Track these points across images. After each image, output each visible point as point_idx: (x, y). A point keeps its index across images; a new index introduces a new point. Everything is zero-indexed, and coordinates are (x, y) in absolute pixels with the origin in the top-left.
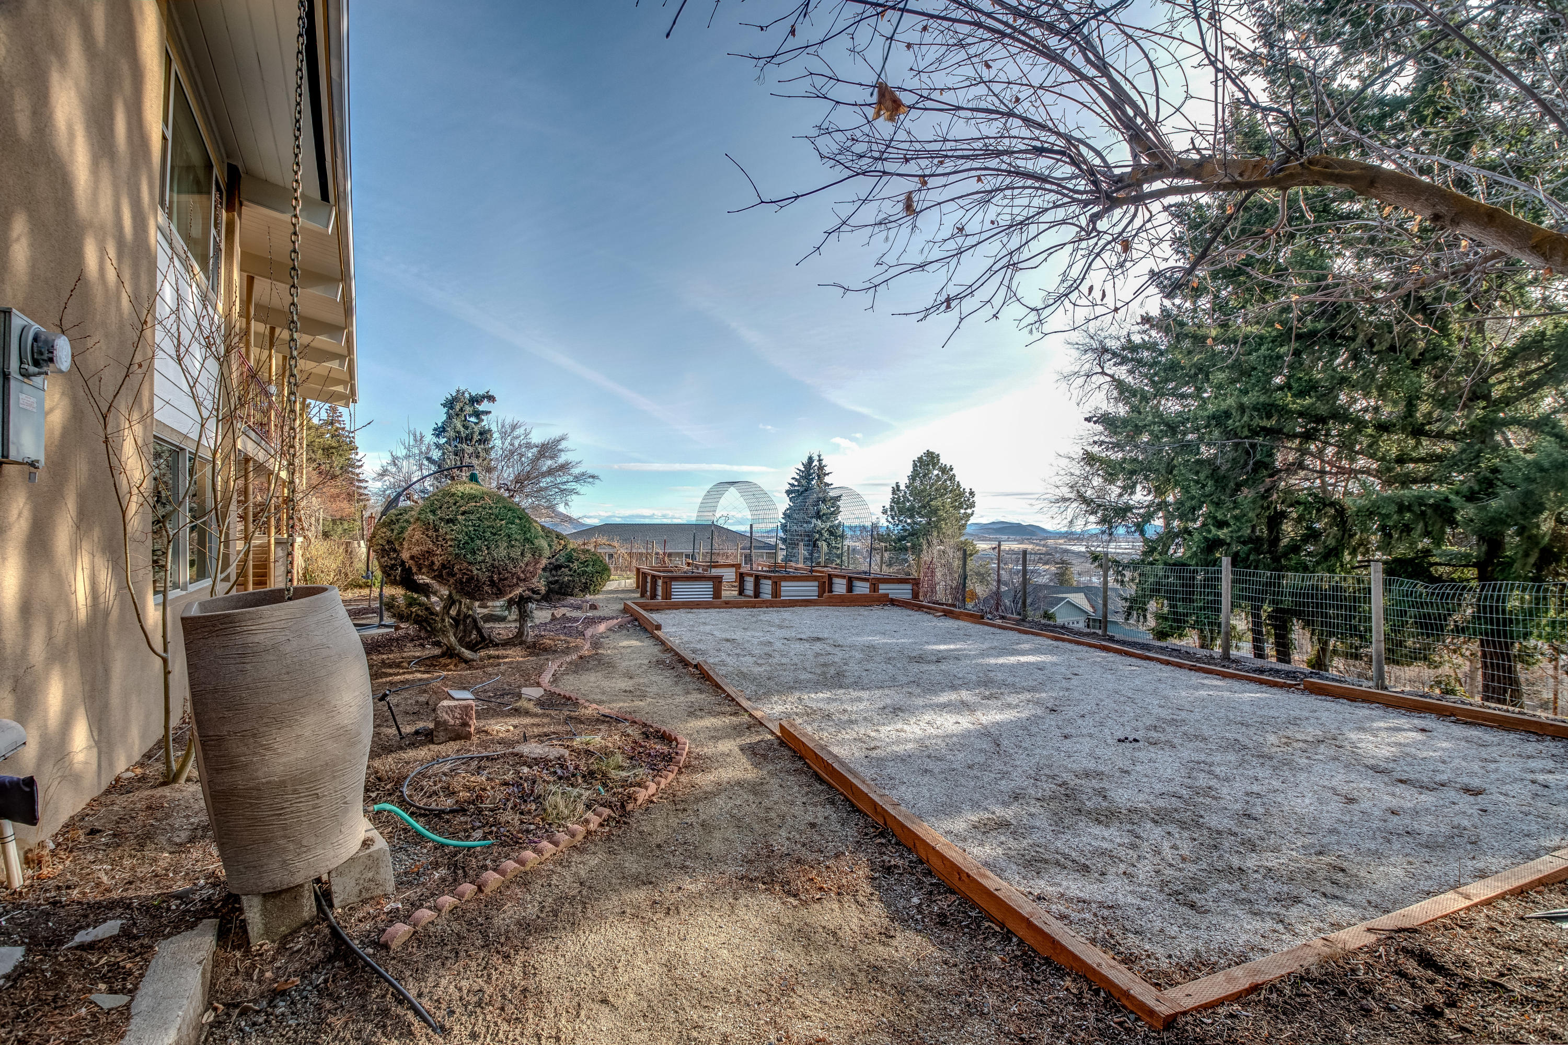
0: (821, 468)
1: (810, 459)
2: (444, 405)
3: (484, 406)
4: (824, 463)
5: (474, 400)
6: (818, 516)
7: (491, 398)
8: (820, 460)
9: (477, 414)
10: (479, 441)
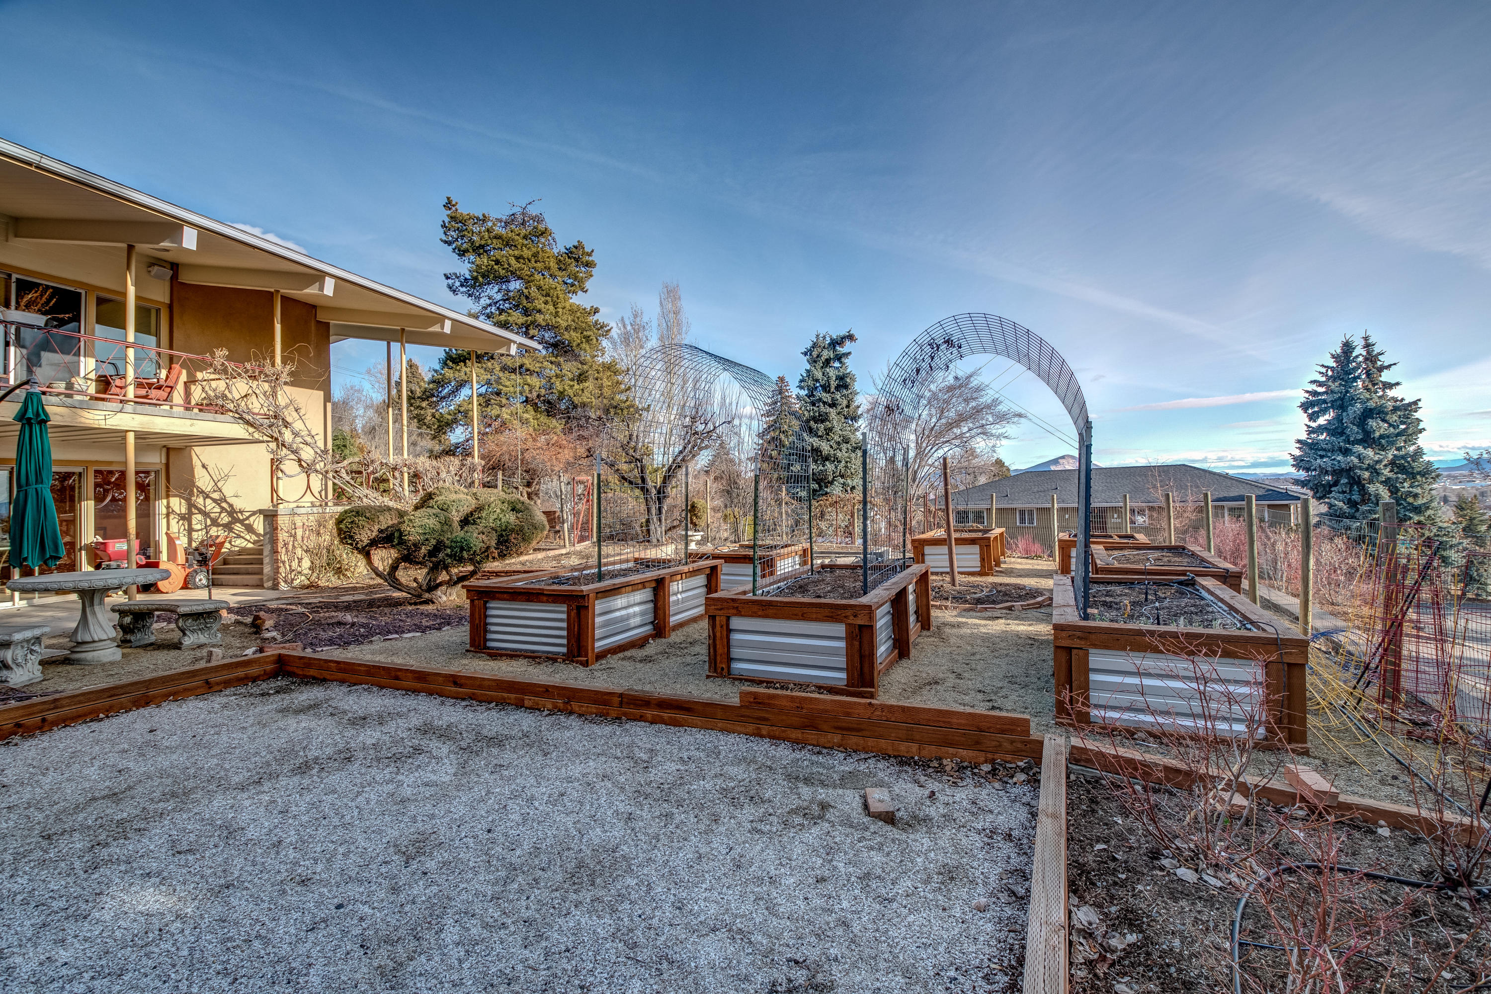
0: (1371, 358)
1: (1348, 347)
2: (805, 354)
3: (848, 347)
4: (1376, 350)
5: (836, 343)
6: (1368, 440)
7: (851, 337)
8: (1368, 346)
9: (839, 358)
10: (838, 388)
